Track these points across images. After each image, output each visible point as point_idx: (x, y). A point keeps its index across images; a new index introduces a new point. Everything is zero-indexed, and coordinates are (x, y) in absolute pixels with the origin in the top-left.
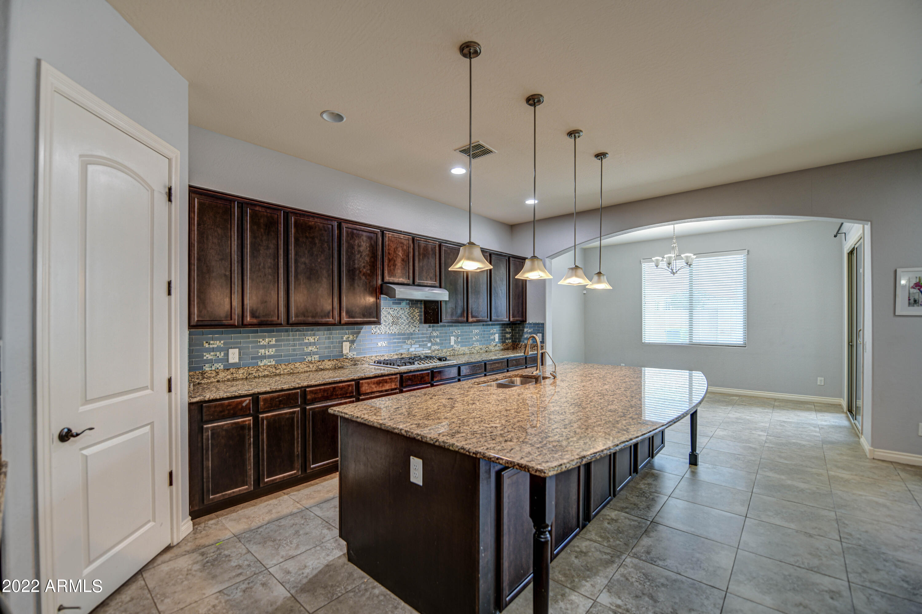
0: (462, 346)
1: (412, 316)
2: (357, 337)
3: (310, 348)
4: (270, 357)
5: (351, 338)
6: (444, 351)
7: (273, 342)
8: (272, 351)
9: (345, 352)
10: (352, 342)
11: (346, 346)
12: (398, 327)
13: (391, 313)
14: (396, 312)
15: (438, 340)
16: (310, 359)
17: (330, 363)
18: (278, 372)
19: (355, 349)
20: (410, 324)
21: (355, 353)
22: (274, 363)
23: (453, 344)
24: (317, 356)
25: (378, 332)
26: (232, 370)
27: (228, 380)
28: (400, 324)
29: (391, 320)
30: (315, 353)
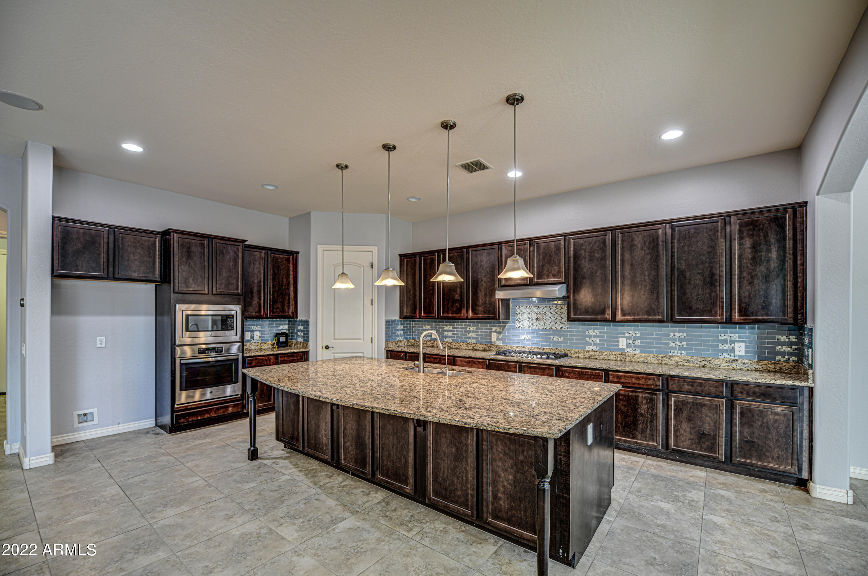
0: (641, 352)
1: (559, 313)
2: (503, 330)
3: (470, 334)
4: (450, 337)
5: (498, 330)
6: (605, 354)
7: (451, 329)
8: (450, 334)
9: (493, 340)
10: (499, 333)
11: (494, 336)
12: (542, 323)
13: (535, 310)
14: (540, 310)
15: (598, 341)
16: (470, 341)
17: (481, 346)
18: (451, 346)
19: (501, 339)
20: (556, 321)
21: (501, 342)
22: (451, 341)
23: (625, 347)
24: (474, 340)
25: (522, 326)
26: (432, 342)
27: (431, 347)
28: (545, 321)
29: (535, 316)
30: (473, 338)
